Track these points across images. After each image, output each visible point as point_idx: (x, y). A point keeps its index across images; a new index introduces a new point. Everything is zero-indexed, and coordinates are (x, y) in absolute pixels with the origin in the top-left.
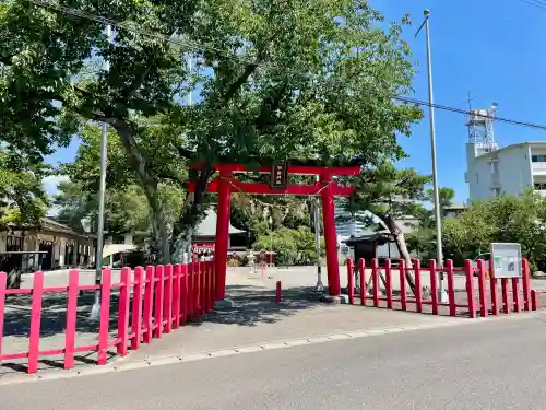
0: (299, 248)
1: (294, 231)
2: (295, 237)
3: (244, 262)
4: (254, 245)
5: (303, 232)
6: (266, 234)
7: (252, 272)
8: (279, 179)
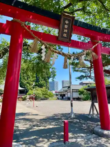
0: (43, 94)
1: (42, 89)
2: (42, 91)
3: (24, 99)
4: (28, 93)
5: (44, 89)
6: (32, 90)
7: (28, 104)
8: (65, 32)
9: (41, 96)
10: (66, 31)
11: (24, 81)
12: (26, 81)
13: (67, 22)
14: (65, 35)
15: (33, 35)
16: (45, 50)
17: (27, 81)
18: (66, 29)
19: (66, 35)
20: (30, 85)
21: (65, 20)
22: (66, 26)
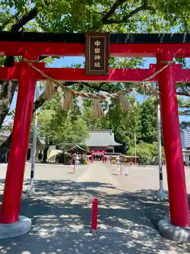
0: (153, 155)
2: (151, 148)
4: (127, 152)
8: (97, 60)
9: (149, 158)
10: (99, 57)
11: (122, 132)
12: (124, 132)
13: (97, 43)
14: (97, 65)
15: (44, 75)
16: (63, 93)
17: (126, 132)
18: (97, 54)
19: (99, 64)
20: (131, 137)
21: (93, 40)
22: (97, 51)
